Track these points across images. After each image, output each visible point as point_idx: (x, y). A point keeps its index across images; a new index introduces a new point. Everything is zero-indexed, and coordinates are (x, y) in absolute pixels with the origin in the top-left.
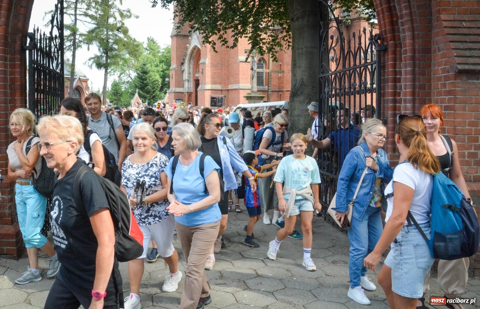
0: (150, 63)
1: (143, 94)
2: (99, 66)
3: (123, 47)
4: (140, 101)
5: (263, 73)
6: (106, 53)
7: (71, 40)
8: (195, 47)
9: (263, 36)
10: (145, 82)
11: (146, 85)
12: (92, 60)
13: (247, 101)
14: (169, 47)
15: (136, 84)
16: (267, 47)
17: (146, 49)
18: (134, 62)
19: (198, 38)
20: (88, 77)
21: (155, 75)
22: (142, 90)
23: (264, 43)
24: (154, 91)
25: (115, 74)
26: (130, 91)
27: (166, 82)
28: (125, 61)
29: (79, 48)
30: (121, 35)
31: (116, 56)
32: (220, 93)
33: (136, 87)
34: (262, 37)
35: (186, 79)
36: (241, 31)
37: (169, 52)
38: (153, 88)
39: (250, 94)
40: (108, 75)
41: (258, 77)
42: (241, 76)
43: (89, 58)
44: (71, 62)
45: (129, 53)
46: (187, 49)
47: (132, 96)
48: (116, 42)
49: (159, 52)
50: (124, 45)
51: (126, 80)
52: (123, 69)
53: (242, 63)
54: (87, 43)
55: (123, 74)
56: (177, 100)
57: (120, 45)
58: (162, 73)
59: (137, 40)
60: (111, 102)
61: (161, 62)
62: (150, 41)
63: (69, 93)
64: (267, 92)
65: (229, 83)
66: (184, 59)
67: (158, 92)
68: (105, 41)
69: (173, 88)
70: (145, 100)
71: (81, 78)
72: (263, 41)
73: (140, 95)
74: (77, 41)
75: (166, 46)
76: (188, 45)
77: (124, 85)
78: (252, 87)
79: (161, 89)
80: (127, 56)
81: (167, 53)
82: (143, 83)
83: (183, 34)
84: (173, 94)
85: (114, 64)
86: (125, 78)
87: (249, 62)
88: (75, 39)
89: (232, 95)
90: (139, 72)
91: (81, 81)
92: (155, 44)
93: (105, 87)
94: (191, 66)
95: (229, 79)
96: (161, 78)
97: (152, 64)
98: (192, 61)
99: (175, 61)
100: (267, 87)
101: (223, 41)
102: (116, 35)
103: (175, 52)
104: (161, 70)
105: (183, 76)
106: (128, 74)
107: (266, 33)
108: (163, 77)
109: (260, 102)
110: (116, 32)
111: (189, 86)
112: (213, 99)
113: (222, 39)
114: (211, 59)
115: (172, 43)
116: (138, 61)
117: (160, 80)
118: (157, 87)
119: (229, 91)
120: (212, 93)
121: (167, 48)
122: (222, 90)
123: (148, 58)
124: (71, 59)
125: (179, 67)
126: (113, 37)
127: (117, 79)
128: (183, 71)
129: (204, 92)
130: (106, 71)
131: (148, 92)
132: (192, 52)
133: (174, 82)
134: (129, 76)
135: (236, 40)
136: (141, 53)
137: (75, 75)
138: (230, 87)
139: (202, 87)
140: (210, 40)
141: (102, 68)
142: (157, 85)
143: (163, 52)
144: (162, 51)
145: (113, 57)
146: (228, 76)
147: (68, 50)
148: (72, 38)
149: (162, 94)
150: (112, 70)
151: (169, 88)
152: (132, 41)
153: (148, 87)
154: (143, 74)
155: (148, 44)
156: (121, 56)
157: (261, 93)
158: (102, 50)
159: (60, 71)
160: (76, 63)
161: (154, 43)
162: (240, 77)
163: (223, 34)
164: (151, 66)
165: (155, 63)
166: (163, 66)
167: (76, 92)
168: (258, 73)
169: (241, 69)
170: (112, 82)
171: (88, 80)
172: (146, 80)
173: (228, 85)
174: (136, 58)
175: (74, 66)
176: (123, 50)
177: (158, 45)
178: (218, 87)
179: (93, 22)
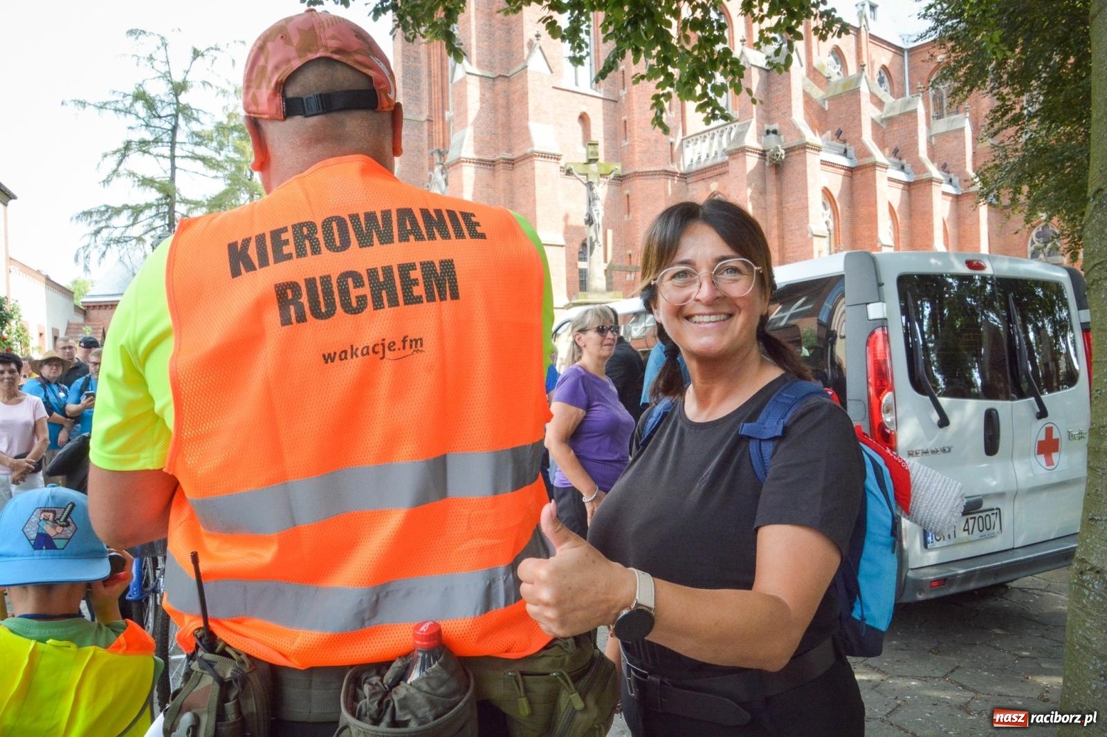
179: (213, 173)
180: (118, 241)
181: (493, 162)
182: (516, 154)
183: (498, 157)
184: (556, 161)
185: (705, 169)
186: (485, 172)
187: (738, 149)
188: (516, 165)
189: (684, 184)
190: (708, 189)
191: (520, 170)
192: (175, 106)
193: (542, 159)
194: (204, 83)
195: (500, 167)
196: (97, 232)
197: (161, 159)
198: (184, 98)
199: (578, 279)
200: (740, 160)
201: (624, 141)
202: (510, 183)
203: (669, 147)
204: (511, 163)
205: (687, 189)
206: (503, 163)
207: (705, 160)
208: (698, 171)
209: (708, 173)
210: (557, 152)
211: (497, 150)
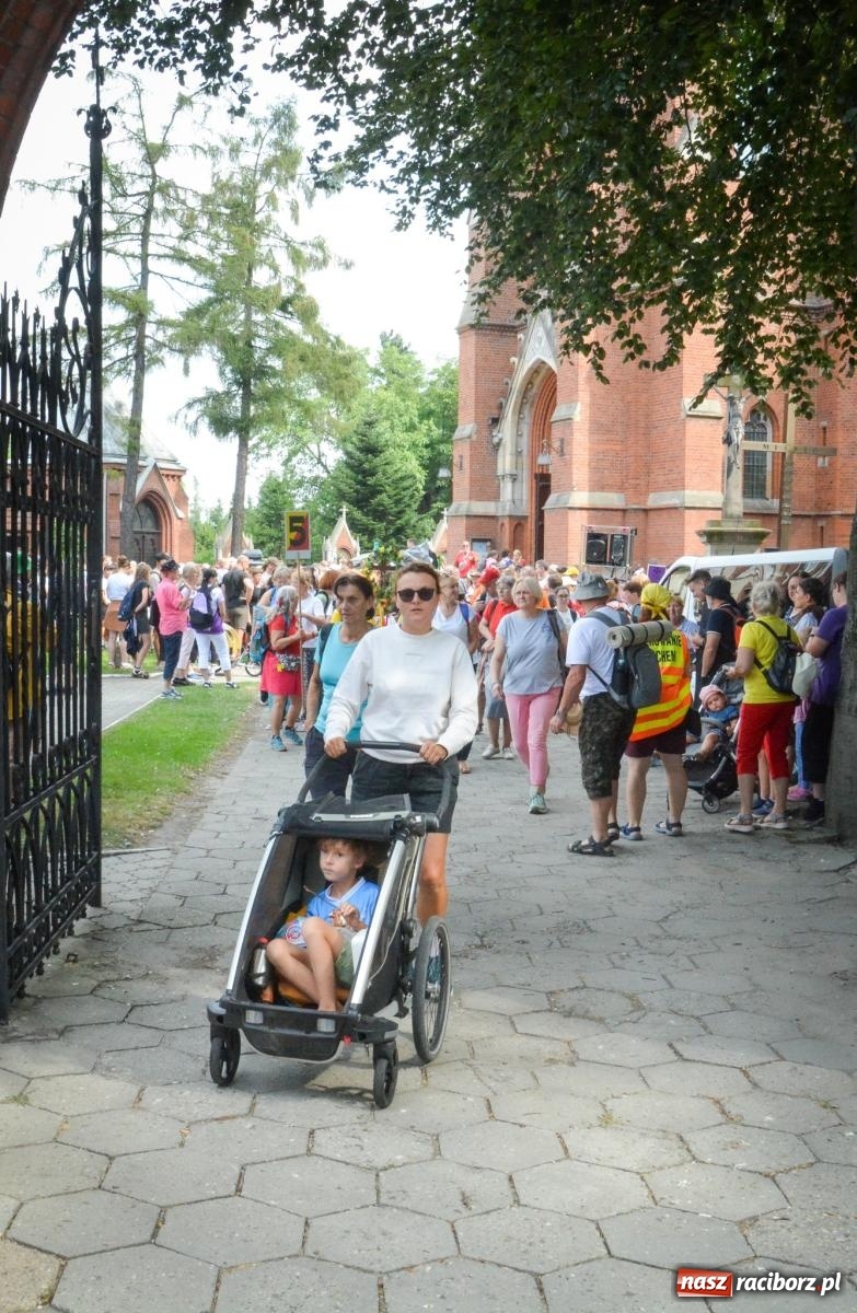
0: (387, 418)
1: (364, 519)
2: (221, 425)
3: (301, 366)
4: (355, 544)
5: (764, 454)
6: (245, 385)
7: (127, 342)
8: (539, 367)
9: (769, 328)
10: (371, 481)
11: (375, 491)
12: (198, 407)
13: (709, 547)
14: (453, 367)
15: (343, 486)
16: (778, 365)
17: (377, 372)
18: (334, 416)
19: (548, 334)
20: (183, 463)
21: (405, 459)
22: (360, 508)
23: (769, 354)
24: (401, 512)
25: (273, 452)
26: (321, 510)
27: (439, 483)
28: (307, 411)
29: (155, 368)
30: (294, 326)
31: (275, 395)
32: (620, 519)
33: (342, 496)
34: (762, 332)
35: (507, 472)
36: (690, 309)
37: (452, 382)
38: (398, 502)
39: (717, 523)
40: (251, 457)
41: (747, 469)
42: (689, 465)
43: (186, 401)
44: (127, 413)
45: (320, 385)
46: (510, 371)
47: (326, 529)
48: (277, 348)
49: (417, 382)
50: (302, 359)
51: (308, 475)
52: (299, 439)
53: (694, 420)
54: (181, 351)
55: (300, 455)
56: (474, 540)
57: (291, 356)
58: (426, 453)
59: (346, 340)
60: (257, 546)
61: (426, 415)
62: (388, 344)
63: (122, 516)
64: (776, 520)
65: (649, 489)
66: (501, 407)
67: (411, 516)
68: (241, 344)
69: (463, 503)
70: (370, 540)
71: (160, 465)
72: (768, 345)
73: (354, 525)
74: (148, 343)
75: (444, 363)
76: (514, 359)
77: (302, 490)
78: (727, 501)
79: (425, 506)
80: (313, 395)
81: (445, 385)
82: (364, 484)
83: (498, 322)
84: (464, 521)
85: (270, 420)
86: (305, 468)
87: (720, 418)
88: (141, 338)
89: (658, 525)
90: (350, 448)
91: (160, 476)
92: (405, 357)
93: (238, 498)
94: (525, 429)
95: (648, 474)
96: (425, 467)
97: (396, 421)
98: (526, 412)
99: (472, 411)
100: (776, 502)
101: (630, 343)
102: (277, 325)
103: (472, 382)
104: (426, 441)
105: (495, 463)
106: (316, 453)
107: (778, 320)
108: (432, 465)
109: (752, 552)
110: (277, 315)
111: (516, 497)
112: (593, 537)
113: (626, 338)
114: (592, 405)
115: (461, 351)
116: (349, 410)
117: (421, 476)
118: (412, 497)
119: (651, 514)
120: (591, 520)
121: (445, 368)
122: (624, 511)
123: (382, 402)
124: (128, 402)
125: (485, 433)
126: (267, 329)
127: (279, 471)
128: (498, 444)
129: (565, 517)
130: (243, 444)
131: (380, 515)
132: (529, 383)
133: (466, 482)
134: (319, 462)
135: (677, 341)
136: (360, 386)
137: (141, 455)
138: (653, 500)
139: (558, 499)
140: (587, 340)
141: (231, 434)
142: (409, 492)
143: (432, 384)
144: (428, 378)
145: (268, 397)
146: (647, 465)
147: (119, 372)
148: (133, 333)
149: (428, 522)
150: (262, 440)
151: (449, 500)
152: (329, 345)
153: (379, 497)
154: (365, 455)
155: (382, 355)
156: (291, 393)
157: (757, 521)
158: (230, 375)
159: (90, 438)
160: (144, 415)
161: (403, 351)
162: (686, 466)
163: (632, 320)
164: (392, 428)
165: (406, 419)
166: (430, 430)
167: (145, 511)
168: (746, 453)
169: (689, 442)
170: (264, 480)
171: (184, 471)
172: (373, 474)
173: (647, 493)
174: (344, 400)
175: (139, 427)
176: (299, 374)
177: (417, 358)
178: (614, 499)
179: (202, 280)
192: (150, 180)
194: (195, 148)
197: (129, 259)
198: (163, 168)
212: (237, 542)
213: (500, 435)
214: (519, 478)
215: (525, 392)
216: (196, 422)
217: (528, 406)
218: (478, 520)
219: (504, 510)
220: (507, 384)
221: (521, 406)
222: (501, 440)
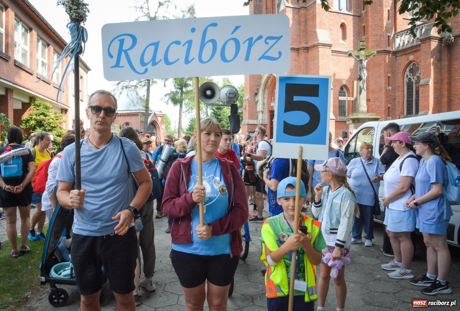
2: (175, 101)
6: (181, 89)
8: (270, 76)
10: (220, 117)
12: (168, 96)
25: (193, 111)
29: (154, 84)
35: (260, 110)
43: (165, 94)
44: (145, 97)
46: (261, 78)
54: (162, 79)
63: (144, 128)
66: (258, 90)
69: (246, 120)
71: (156, 113)
78: (360, 105)
82: (218, 118)
84: (247, 126)
90: (214, 109)
91: (156, 116)
94: (266, 96)
98: (266, 91)
99: (249, 91)
103: (248, 82)
105: (256, 107)
111: (264, 118)
124: (145, 94)
125: (253, 98)
128: (257, 102)
130: (181, 106)
132: (267, 81)
133: (247, 113)
137: (150, 110)
141: (178, 104)
145: (187, 92)
150: (189, 108)
153: (222, 122)
154: (218, 110)
158: (177, 86)
167: (152, 127)
171: (164, 115)
172: (220, 116)
175: (148, 101)
180: (126, 87)
181: (298, 49)
182: (309, 45)
183: (300, 47)
184: (329, 47)
185: (407, 49)
186: (294, 54)
187: (426, 38)
188: (309, 50)
189: (394, 57)
190: (408, 59)
191: (311, 53)
193: (323, 47)
195: (301, 51)
196: (119, 84)
199: (338, 105)
200: (427, 43)
201: (363, 36)
202: (306, 59)
203: (387, 38)
204: (307, 49)
205: (396, 60)
206: (303, 49)
207: (407, 44)
208: (402, 50)
209: (408, 51)
210: (330, 43)
211: (300, 43)
212: (179, 135)
213: (258, 98)
214: (264, 112)
215: (266, 84)
216: (168, 101)
217: (267, 89)
218: (251, 126)
219: (259, 122)
220: (260, 82)
221: (264, 89)
222: (258, 100)
